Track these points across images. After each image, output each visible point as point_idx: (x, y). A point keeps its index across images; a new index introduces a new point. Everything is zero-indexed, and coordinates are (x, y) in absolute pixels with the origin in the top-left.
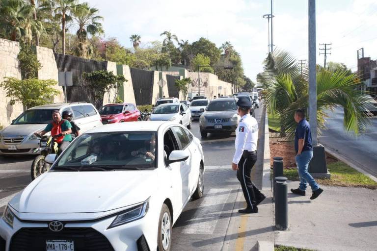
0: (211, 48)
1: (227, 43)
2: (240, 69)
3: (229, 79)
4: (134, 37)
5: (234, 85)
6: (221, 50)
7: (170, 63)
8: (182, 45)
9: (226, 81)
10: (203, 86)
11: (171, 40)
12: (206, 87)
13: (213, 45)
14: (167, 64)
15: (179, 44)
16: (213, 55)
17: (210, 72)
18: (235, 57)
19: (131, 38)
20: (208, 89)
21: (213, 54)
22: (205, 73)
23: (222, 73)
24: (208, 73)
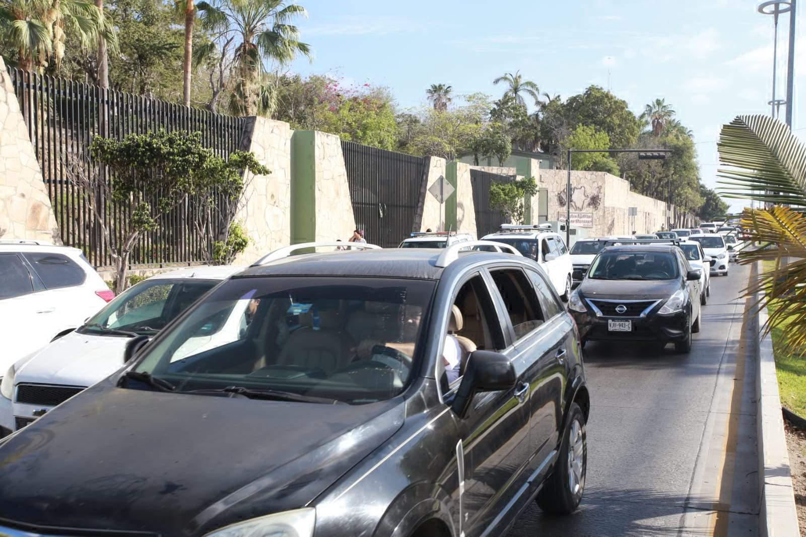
0: (614, 112)
1: (659, 102)
2: (689, 167)
3: (662, 193)
4: (436, 89)
5: (672, 206)
6: (644, 120)
7: (509, 147)
8: (544, 107)
9: (652, 195)
10: (589, 204)
11: (520, 93)
12: (596, 208)
13: (620, 106)
14: (501, 150)
15: (538, 103)
16: (618, 130)
17: (609, 171)
18: (678, 139)
19: (430, 91)
20: (601, 213)
21: (620, 126)
22: (595, 172)
23: (641, 176)
24: (603, 173)
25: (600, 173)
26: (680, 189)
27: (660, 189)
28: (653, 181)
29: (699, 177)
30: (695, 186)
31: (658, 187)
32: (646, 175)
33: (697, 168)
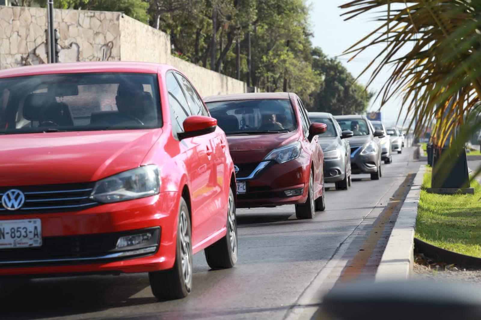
17: (127, 11)
22: (97, 13)
23: (192, 25)
24: (116, 14)
25: (108, 14)
26: (271, 53)
27: (231, 54)
28: (217, 38)
29: (310, 30)
30: (301, 47)
31: (227, 49)
32: (202, 22)
33: (303, 9)
